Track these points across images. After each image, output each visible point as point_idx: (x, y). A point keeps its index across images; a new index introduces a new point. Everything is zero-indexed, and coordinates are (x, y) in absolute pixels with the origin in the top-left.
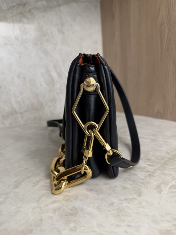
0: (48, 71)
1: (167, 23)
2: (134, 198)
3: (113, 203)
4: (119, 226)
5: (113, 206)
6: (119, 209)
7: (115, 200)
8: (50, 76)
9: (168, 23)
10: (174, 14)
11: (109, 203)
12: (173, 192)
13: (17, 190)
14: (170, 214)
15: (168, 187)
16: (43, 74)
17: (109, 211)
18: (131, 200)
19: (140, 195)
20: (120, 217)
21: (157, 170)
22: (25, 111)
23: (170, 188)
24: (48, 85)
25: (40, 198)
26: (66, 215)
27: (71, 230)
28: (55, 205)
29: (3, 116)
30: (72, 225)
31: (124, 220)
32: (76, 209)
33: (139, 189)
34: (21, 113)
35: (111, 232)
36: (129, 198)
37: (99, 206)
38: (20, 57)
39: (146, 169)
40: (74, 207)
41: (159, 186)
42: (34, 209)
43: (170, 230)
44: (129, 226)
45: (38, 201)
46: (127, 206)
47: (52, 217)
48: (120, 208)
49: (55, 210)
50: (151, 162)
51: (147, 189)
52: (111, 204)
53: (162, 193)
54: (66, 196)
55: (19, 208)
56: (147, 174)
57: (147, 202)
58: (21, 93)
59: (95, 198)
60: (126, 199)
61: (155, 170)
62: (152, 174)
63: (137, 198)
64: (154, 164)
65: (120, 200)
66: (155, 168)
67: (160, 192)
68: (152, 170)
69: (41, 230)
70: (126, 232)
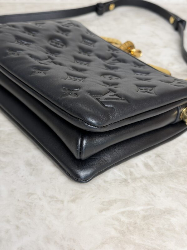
3: (32, 194)
4: (8, 221)
5: (29, 197)
6: (30, 204)
7: (39, 192)
15: (123, 210)
17: (18, 200)
18: (57, 201)
19: (74, 200)
20: (21, 213)
21: (146, 178)
23: (123, 213)
33: (82, 193)
36: (57, 198)
37: (15, 189)
39: (132, 170)
44: (18, 227)
46: (42, 206)
48: (33, 203)
50: (156, 163)
51: (93, 197)
52: (29, 194)
53: (104, 213)
57: (71, 213)
59: (22, 177)
60: (52, 197)
61: (143, 177)
62: (129, 181)
63: (66, 203)
64: (155, 168)
65: (44, 195)
66: (147, 173)
67: (101, 211)
68: (139, 176)
70: (7, 232)
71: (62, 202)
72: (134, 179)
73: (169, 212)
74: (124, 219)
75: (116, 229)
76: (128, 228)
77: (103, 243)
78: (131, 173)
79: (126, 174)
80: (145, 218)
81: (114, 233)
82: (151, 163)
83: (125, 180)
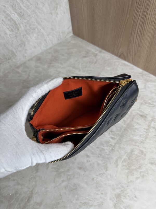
0: (7, 15)
3: (93, 178)
4: (97, 194)
6: (97, 183)
7: (94, 176)
12: (123, 166)
14: (120, 183)
15: (121, 161)
16: (3, 20)
17: (92, 184)
19: (107, 170)
20: (98, 188)
21: (116, 143)
23: (123, 162)
25: (54, 179)
26: (72, 190)
27: (77, 200)
28: (65, 184)
30: (76, 196)
31: (100, 190)
32: (76, 185)
33: (106, 165)
35: (94, 198)
36: (101, 173)
37: (87, 181)
39: (110, 143)
40: (74, 184)
41: (117, 161)
42: (54, 188)
44: (102, 193)
45: (54, 182)
46: (100, 180)
47: (65, 193)
49: (65, 188)
50: (114, 135)
51: (110, 164)
53: (118, 167)
54: (68, 175)
55: (46, 188)
56: (111, 148)
57: (110, 175)
60: (100, 174)
61: (115, 144)
62: (113, 148)
63: (105, 173)
64: (115, 137)
65: (97, 175)
66: (115, 141)
67: (117, 166)
68: (114, 144)
69: (63, 202)
70: (101, 198)
71: (104, 173)
72: (114, 147)
73: (132, 151)
74: (125, 164)
75: (126, 169)
76: (128, 166)
77: (128, 177)
78: (111, 145)
79: (110, 147)
80: (129, 158)
81: (127, 171)
82: (113, 136)
83: (112, 149)
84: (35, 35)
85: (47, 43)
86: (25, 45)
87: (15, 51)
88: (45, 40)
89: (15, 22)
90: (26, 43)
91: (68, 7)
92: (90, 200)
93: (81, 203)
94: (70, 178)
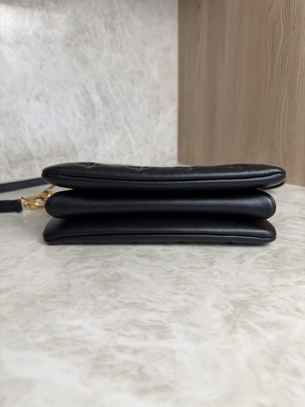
0: (86, 93)
1: (283, 20)
2: (203, 267)
4: (176, 294)
5: (172, 274)
7: (175, 268)
8: (89, 100)
9: (285, 20)
10: (296, 5)
11: (167, 270)
13: (33, 254)
14: (250, 285)
15: (255, 258)
16: (77, 96)
17: (165, 278)
18: (198, 268)
19: (211, 264)
20: (179, 285)
22: (47, 156)
23: (257, 259)
24: (85, 115)
25: (68, 263)
26: (105, 282)
27: (110, 296)
29: (10, 162)
30: (112, 291)
31: (185, 289)
32: (120, 275)
33: (211, 258)
34: (39, 158)
35: (165, 300)
36: (196, 267)
37: (152, 273)
38: (41, 66)
40: (117, 273)
41: (241, 257)
42: (59, 274)
43: (245, 301)
44: (190, 294)
45: (65, 267)
46: (191, 275)
47: (84, 283)
48: (180, 276)
49: (89, 276)
51: (223, 258)
52: (168, 272)
53: (244, 263)
54: (106, 261)
55: (38, 272)
57: (220, 271)
58: (41, 126)
59: (147, 264)
60: (192, 268)
63: (207, 267)
65: (182, 268)
67: (241, 263)
69: (68, 295)
70: (185, 300)
74: (264, 262)
75: (266, 268)
76: (273, 265)
77: (271, 279)
80: (275, 256)
81: (269, 271)
84: (117, 137)
85: (132, 157)
86: (96, 145)
87: (78, 147)
88: (131, 152)
89: (93, 106)
90: (100, 143)
91: (176, 118)
92: (152, 301)
93: (121, 302)
94: (108, 266)
